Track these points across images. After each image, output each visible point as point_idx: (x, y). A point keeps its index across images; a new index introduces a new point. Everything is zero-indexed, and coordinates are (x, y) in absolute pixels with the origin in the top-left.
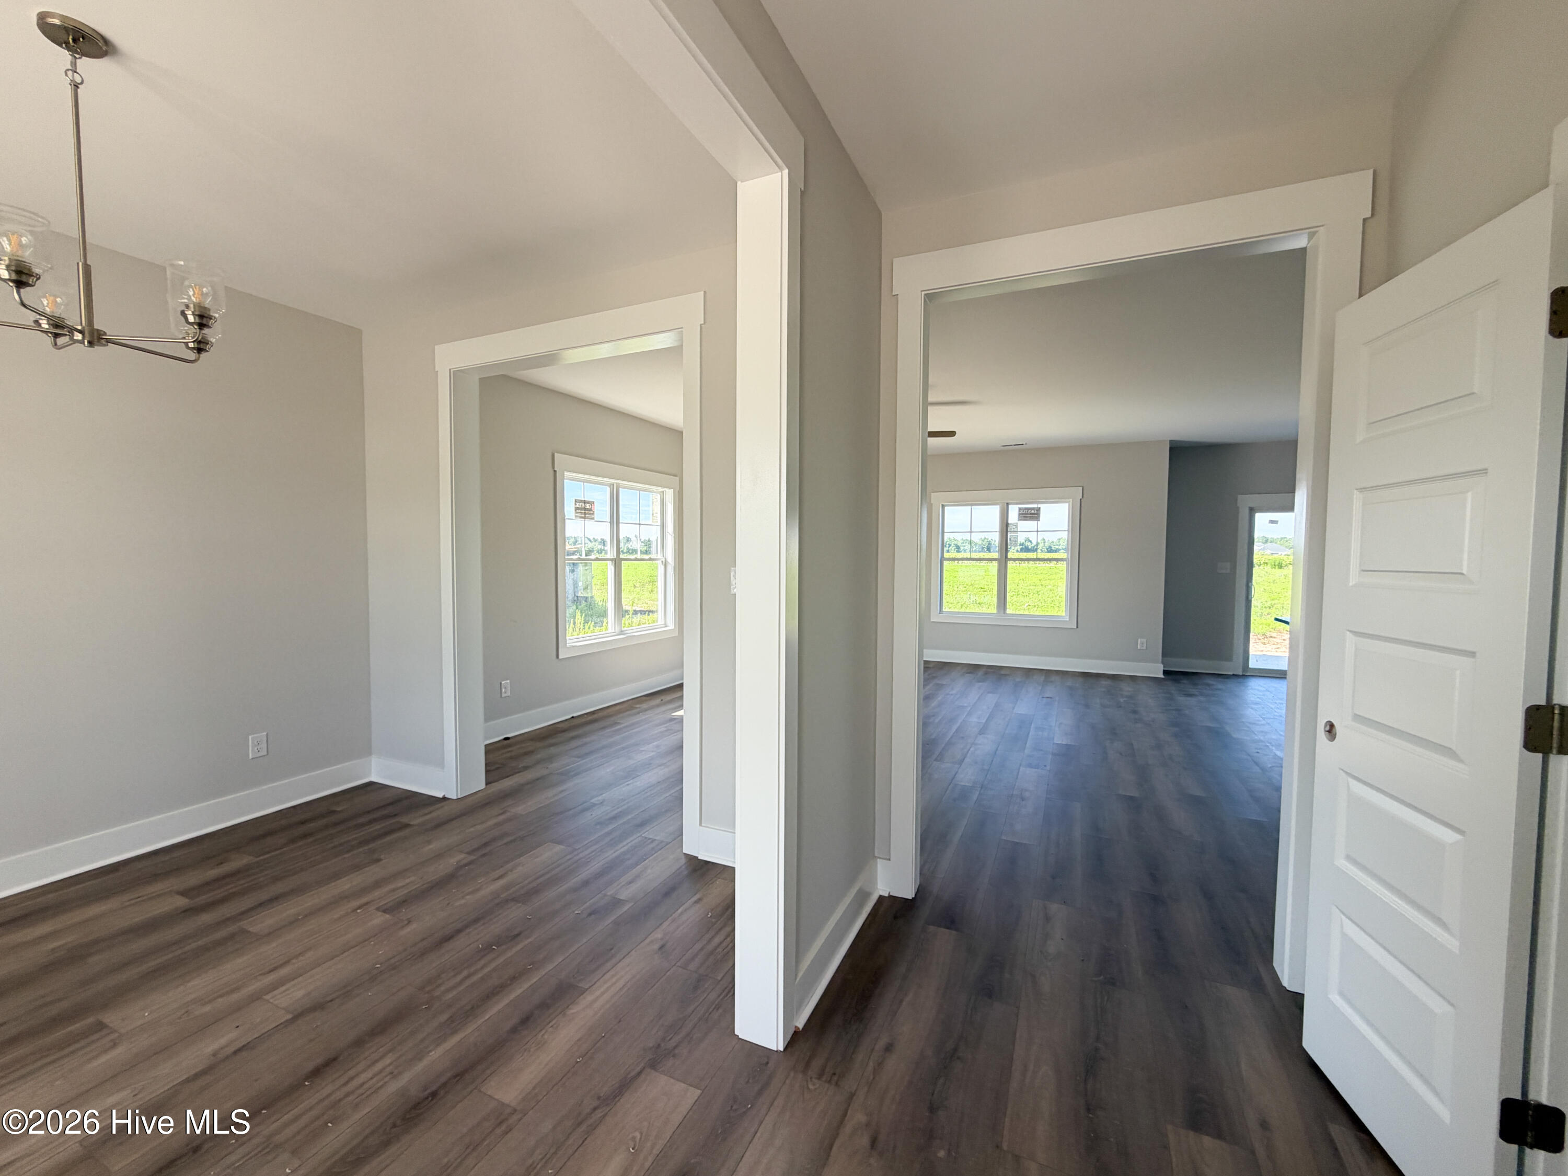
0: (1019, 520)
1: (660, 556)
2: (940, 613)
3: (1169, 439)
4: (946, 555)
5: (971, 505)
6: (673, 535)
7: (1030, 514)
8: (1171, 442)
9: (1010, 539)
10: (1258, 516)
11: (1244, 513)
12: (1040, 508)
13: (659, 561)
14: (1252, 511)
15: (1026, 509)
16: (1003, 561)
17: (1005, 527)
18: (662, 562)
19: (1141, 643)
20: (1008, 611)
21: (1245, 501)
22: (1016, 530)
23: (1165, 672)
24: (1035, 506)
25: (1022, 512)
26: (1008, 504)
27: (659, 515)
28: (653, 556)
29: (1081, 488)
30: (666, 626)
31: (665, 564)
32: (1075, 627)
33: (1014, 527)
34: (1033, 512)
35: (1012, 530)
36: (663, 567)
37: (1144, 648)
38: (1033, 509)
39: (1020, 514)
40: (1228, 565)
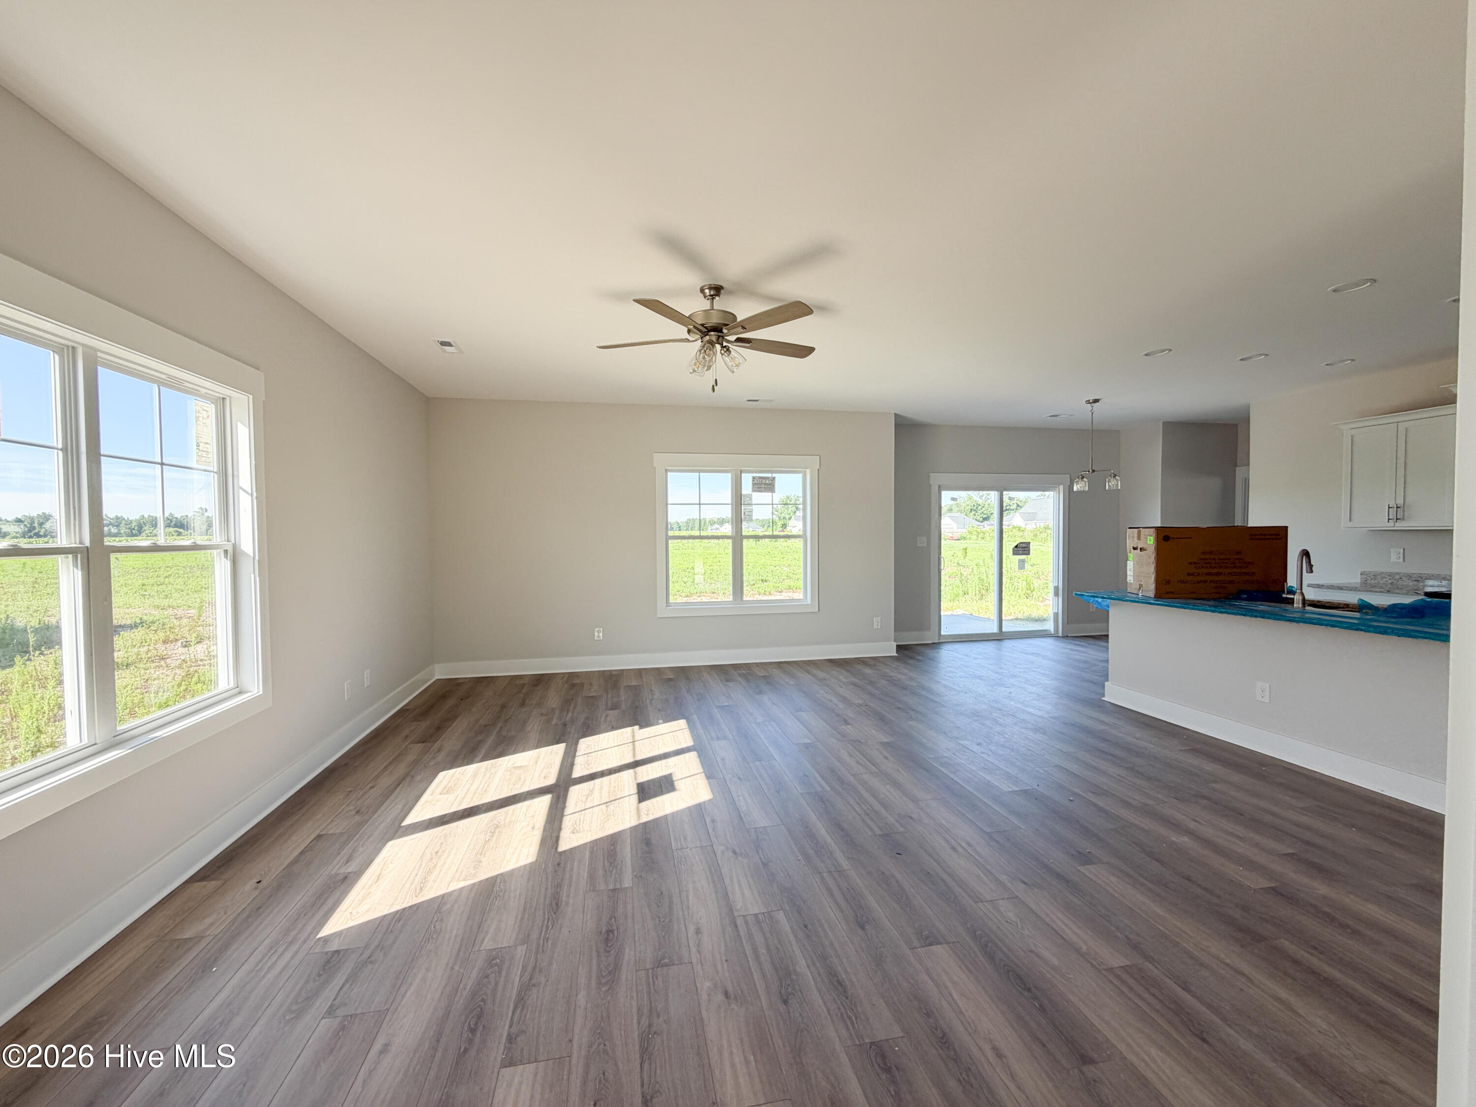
0: (754, 491)
1: (217, 538)
2: (667, 606)
3: (894, 412)
4: (671, 533)
5: (699, 471)
6: (255, 494)
7: (765, 484)
8: (896, 416)
9: (744, 513)
10: (944, 493)
11: (935, 489)
12: (774, 478)
13: (215, 552)
14: (940, 489)
15: (760, 478)
16: (738, 539)
17: (738, 500)
18: (226, 551)
19: (877, 622)
20: (744, 599)
21: (936, 479)
22: (750, 502)
23: (899, 648)
24: (769, 475)
25: (756, 482)
26: (741, 472)
27: (213, 448)
28: (201, 540)
29: (818, 457)
30: (241, 693)
31: (235, 557)
32: (817, 611)
33: (748, 499)
34: (767, 482)
35: (746, 503)
36: (228, 563)
37: (879, 627)
38: (768, 478)
39: (754, 484)
40: (925, 539)
